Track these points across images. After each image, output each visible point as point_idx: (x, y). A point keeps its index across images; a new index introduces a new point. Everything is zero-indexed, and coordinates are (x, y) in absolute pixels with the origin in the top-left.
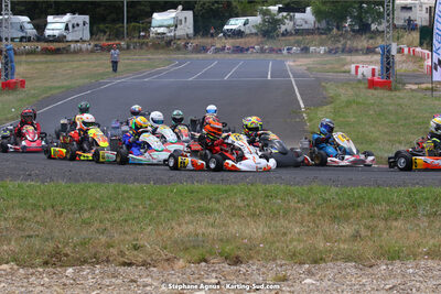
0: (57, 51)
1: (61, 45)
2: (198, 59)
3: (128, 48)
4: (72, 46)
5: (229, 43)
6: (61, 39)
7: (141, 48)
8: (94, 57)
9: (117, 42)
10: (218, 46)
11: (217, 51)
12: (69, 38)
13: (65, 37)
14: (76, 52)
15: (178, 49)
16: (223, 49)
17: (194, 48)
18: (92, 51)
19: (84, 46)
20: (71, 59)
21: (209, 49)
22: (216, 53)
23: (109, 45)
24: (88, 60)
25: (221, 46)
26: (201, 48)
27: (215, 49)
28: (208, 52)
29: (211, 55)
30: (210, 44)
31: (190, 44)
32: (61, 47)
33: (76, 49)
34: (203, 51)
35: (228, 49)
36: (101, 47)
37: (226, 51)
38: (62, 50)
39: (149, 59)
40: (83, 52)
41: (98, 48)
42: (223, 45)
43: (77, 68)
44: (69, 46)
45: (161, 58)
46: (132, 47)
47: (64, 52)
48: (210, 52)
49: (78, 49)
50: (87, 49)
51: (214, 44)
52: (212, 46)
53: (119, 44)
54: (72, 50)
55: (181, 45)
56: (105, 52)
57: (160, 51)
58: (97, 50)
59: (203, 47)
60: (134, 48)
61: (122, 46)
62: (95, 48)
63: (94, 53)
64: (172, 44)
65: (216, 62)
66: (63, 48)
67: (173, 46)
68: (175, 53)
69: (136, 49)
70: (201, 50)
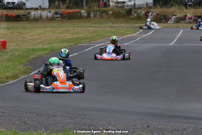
0: (17, 19)
1: (21, 12)
3: (89, 16)
4: (33, 13)
6: (20, 6)
7: (101, 17)
8: (54, 24)
9: (77, 10)
10: (179, 15)
11: (178, 20)
14: (38, 19)
15: (139, 18)
16: (183, 19)
17: (155, 17)
18: (52, 19)
19: (44, 14)
20: (32, 26)
21: (170, 18)
22: (177, 22)
23: (69, 13)
24: (51, 27)
25: (182, 16)
26: (162, 18)
27: (176, 18)
28: (169, 22)
29: (172, 24)
30: (172, 13)
31: (150, 13)
32: (21, 14)
33: (37, 16)
34: (164, 20)
35: (189, 19)
36: (61, 14)
37: (187, 20)
38: (22, 17)
39: (112, 27)
40: (43, 20)
41: (59, 16)
42: (184, 15)
43: (42, 34)
44: (29, 13)
45: (123, 27)
46: (92, 15)
47: (24, 19)
48: (171, 21)
49: (38, 17)
50: (47, 16)
51: (175, 14)
52: (172, 16)
53: (80, 12)
54: (32, 17)
55: (142, 14)
56: (65, 20)
57: (120, 19)
58: (58, 18)
59: (164, 16)
60: (94, 16)
61: (83, 14)
62: (56, 16)
63: (54, 21)
64: (133, 13)
65: (182, 31)
66: (23, 15)
67: (134, 15)
68: (135, 22)
69: (96, 17)
70: (162, 19)
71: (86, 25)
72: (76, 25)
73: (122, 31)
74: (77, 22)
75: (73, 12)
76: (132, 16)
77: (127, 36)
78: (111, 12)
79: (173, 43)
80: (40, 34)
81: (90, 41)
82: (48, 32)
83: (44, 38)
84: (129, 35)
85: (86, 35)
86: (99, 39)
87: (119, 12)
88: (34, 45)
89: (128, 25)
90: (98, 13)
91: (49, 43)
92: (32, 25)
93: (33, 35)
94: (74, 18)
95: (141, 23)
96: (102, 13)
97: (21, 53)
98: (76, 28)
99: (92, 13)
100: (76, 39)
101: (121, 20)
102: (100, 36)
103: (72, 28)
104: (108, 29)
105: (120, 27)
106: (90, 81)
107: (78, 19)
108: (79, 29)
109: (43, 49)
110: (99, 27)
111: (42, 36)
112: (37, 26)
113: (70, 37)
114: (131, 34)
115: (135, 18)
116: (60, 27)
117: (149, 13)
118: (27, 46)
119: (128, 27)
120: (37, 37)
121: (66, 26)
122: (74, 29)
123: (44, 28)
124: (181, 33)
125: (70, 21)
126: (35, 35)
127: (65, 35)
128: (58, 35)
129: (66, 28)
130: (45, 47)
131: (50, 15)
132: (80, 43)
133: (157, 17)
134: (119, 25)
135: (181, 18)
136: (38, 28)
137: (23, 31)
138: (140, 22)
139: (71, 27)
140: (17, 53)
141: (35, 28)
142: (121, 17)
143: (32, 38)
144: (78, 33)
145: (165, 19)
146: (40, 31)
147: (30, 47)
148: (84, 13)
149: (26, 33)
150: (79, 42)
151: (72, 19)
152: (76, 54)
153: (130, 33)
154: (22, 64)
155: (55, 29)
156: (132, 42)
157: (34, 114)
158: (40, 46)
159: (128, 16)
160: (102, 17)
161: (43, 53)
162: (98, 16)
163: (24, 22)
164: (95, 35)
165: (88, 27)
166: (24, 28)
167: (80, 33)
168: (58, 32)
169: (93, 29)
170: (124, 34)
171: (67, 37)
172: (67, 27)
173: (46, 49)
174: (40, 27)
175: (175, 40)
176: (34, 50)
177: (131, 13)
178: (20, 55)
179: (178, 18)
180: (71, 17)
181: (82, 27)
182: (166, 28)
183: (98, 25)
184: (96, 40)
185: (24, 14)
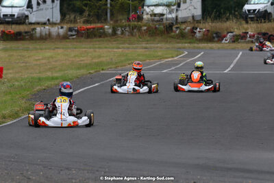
0: (18, 37)
1: (22, 28)
2: (211, 48)
3: (114, 33)
4: (38, 29)
5: (252, 28)
6: (22, 20)
8: (68, 44)
9: (99, 25)
10: (237, 32)
11: (236, 39)
12: (32, 19)
13: (27, 17)
14: (46, 38)
15: (182, 36)
16: (243, 36)
17: (204, 34)
18: (65, 37)
19: (55, 30)
20: (38, 47)
21: (225, 36)
22: (234, 42)
23: (88, 29)
24: (63, 48)
25: (241, 33)
26: (215, 35)
27: (234, 36)
28: (224, 41)
29: (228, 45)
30: (227, 29)
31: (198, 30)
32: (23, 31)
33: (44, 34)
34: (216, 39)
35: (250, 37)
36: (77, 31)
37: (248, 39)
38: (24, 34)
39: (146, 48)
40: (53, 39)
41: (74, 33)
42: (244, 31)
43: (52, 57)
44: (34, 29)
45: (161, 48)
46: (119, 32)
47: (27, 37)
48: (226, 40)
49: (46, 34)
50: (59, 33)
51: (232, 30)
52: (228, 33)
53: (102, 28)
54: (38, 35)
55: (186, 31)
56: (83, 39)
57: (157, 37)
58: (72, 35)
59: (216, 33)
60: (122, 33)
61: (106, 30)
62: (70, 33)
63: (68, 40)
64: (174, 29)
65: (241, 53)
66: (26, 33)
67: (175, 32)
68: (178, 41)
69: (125, 35)
70: (214, 38)
71: (111, 45)
72: (97, 46)
73: (160, 54)
74: (99, 41)
75: (94, 28)
76: (173, 34)
77: (167, 60)
78: (145, 28)
79: (229, 69)
80: (49, 58)
81: (116, 67)
82: (58, 54)
83: (53, 63)
84: (170, 59)
85: (112, 59)
86: (129, 64)
87: (156, 28)
88: (40, 73)
89: (168, 46)
90: (127, 29)
91: (61, 70)
92: (38, 45)
93: (39, 59)
94: (95, 36)
95: (185, 43)
96: (133, 29)
97: (23, 84)
98: (97, 50)
99: (119, 28)
100: (97, 64)
101: (159, 38)
102: (130, 60)
103: (92, 50)
104: (140, 51)
105: (157, 47)
106: (116, 121)
107: (100, 37)
108: (101, 50)
109: (53, 79)
110: (128, 48)
111: (51, 60)
112: (44, 47)
113: (89, 62)
114: (173, 57)
115: (177, 35)
116: (75, 48)
117: (197, 28)
118: (31, 73)
119: (168, 48)
120: (44, 61)
121: (84, 46)
122: (95, 51)
123: (54, 49)
124: (239, 56)
125: (89, 40)
126: (42, 59)
127: (82, 59)
128: (74, 59)
129: (84, 50)
130: (56, 75)
131: (62, 31)
132: (103, 70)
133: (207, 35)
134: (156, 45)
135: (240, 35)
136: (46, 49)
137: (25, 53)
138: (184, 41)
139: (90, 48)
140: (17, 83)
141: (41, 49)
142: (158, 34)
143: (38, 63)
144: (100, 57)
145: (218, 37)
146: (48, 54)
147: (35, 75)
148: (108, 29)
149: (29, 57)
150: (101, 68)
151: (92, 38)
152: (97, 84)
153: (170, 56)
154: (24, 97)
155: (69, 50)
156: (173, 68)
157: (41, 166)
158: (49, 74)
159: (168, 33)
160: (132, 35)
161: (53, 83)
162: (127, 33)
163: (28, 42)
164: (123, 59)
165: (113, 48)
166: (27, 49)
167: (103, 57)
168: (73, 55)
169: (120, 50)
170: (161, 58)
171: (86, 62)
172: (85, 48)
173: (57, 78)
174: (49, 49)
175: (232, 66)
176: (40, 79)
177: (172, 29)
178: (22, 86)
179: (236, 35)
180: (90, 35)
181: (106, 48)
182: (219, 49)
183: (127, 45)
184: (125, 66)
185: (26, 30)
